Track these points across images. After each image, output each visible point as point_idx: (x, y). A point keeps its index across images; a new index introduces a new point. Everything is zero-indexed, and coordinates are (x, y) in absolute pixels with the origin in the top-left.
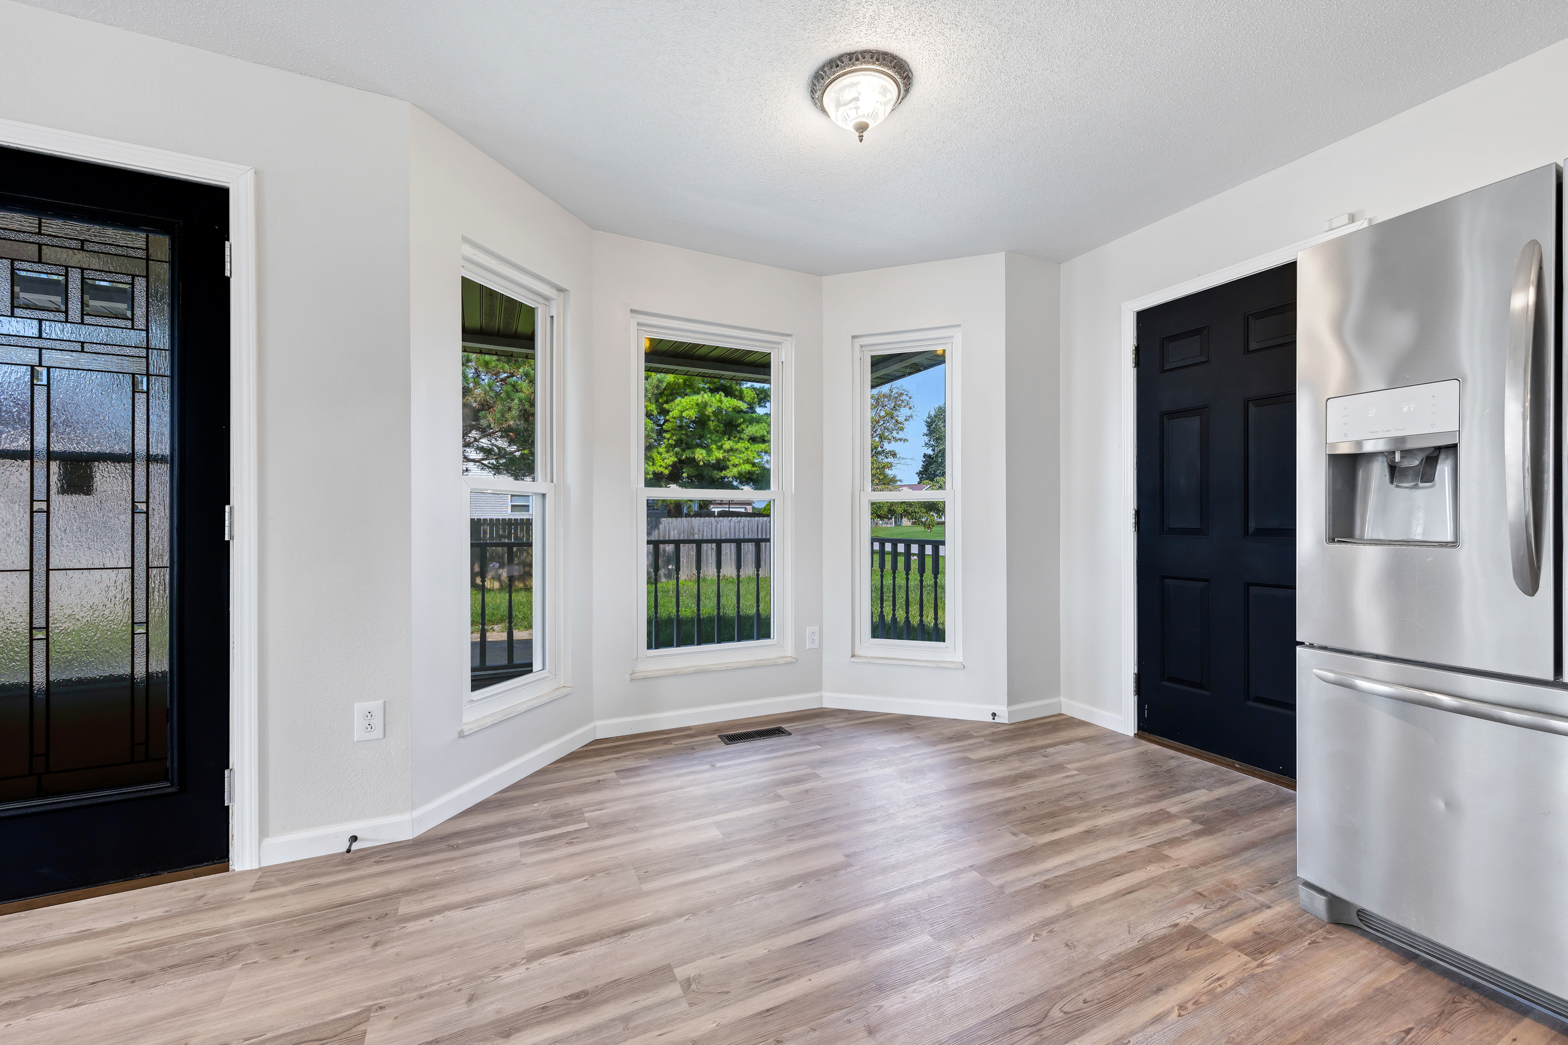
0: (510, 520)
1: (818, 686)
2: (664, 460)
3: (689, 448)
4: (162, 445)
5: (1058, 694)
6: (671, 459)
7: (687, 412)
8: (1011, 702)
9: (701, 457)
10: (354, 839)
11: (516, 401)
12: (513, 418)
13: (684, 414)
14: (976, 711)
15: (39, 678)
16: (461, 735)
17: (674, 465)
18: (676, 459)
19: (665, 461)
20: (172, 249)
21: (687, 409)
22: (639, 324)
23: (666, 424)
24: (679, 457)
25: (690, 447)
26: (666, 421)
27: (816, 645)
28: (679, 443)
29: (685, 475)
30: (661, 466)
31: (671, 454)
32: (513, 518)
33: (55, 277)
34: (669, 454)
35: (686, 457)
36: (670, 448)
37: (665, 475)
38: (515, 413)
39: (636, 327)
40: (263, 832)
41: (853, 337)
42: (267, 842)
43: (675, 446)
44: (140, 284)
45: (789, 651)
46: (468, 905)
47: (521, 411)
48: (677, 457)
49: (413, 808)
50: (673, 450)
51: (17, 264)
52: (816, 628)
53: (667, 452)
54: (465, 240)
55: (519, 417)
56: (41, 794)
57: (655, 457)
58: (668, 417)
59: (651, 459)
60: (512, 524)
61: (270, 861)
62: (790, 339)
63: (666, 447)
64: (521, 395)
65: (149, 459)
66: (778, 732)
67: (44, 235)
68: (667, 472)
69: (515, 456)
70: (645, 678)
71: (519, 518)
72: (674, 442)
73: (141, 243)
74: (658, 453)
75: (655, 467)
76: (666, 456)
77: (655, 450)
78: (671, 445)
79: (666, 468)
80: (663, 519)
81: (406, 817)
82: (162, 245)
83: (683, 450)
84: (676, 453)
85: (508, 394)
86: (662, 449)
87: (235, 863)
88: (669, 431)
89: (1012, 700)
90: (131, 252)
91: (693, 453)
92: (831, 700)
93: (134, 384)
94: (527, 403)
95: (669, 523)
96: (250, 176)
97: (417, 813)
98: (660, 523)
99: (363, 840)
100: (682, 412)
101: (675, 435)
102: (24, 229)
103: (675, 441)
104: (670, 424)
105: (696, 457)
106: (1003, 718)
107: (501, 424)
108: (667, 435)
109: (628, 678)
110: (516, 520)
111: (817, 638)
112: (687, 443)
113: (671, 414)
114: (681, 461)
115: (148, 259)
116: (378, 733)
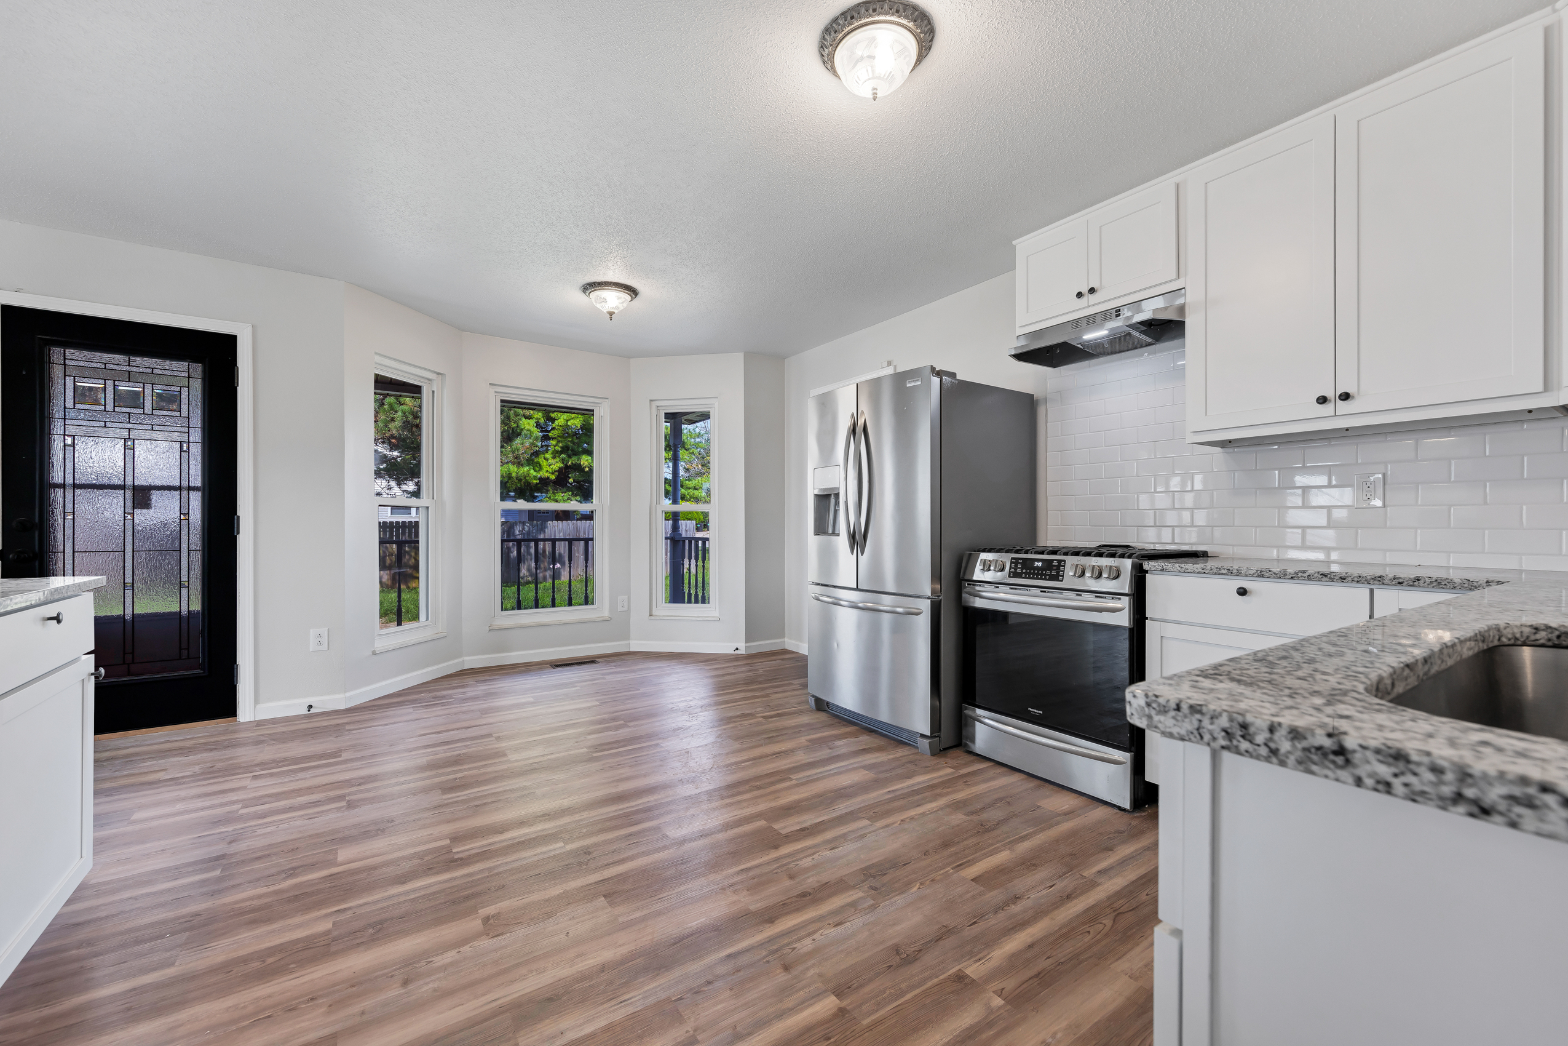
0: (391, 523)
1: (626, 636)
2: (550, 465)
3: (576, 455)
4: (197, 480)
5: (784, 637)
6: (557, 465)
7: (572, 421)
8: (747, 640)
9: (586, 463)
10: (310, 707)
11: (400, 413)
12: (396, 427)
13: (569, 423)
14: (727, 648)
15: (129, 612)
16: (374, 653)
17: (560, 470)
18: (562, 465)
19: (552, 467)
20: (204, 371)
21: (572, 419)
22: (495, 392)
23: (552, 432)
24: (565, 463)
25: (576, 453)
26: (553, 429)
27: (625, 609)
28: (565, 450)
29: (571, 480)
30: (547, 471)
31: (557, 459)
32: (394, 520)
33: (137, 389)
34: (555, 460)
35: (572, 463)
36: (556, 454)
37: (551, 480)
38: (398, 423)
39: (494, 394)
40: (257, 701)
41: (651, 400)
42: (258, 706)
43: (561, 452)
44: (185, 391)
45: (606, 613)
46: (385, 725)
47: (404, 423)
48: (563, 463)
49: (345, 692)
50: (559, 457)
51: (117, 383)
52: (625, 597)
53: (554, 458)
54: (376, 353)
55: (403, 428)
56: (129, 674)
57: (541, 463)
58: (554, 425)
59: (538, 465)
60: (394, 527)
61: (261, 716)
62: (607, 400)
63: (552, 454)
64: (404, 407)
65: (190, 489)
66: (593, 662)
67: (131, 366)
68: (553, 477)
69: (397, 461)
70: (500, 629)
71: (400, 520)
72: (560, 449)
73: (186, 368)
74: (545, 459)
75: (541, 473)
76: (553, 462)
77: (542, 456)
78: (557, 452)
79: (553, 473)
80: (549, 522)
81: (342, 696)
82: (197, 369)
83: (570, 457)
84: (562, 459)
85: (392, 406)
86: (548, 456)
87: (241, 718)
88: (555, 438)
89: (748, 639)
90: (179, 374)
91: (579, 459)
92: (635, 646)
93: (181, 447)
94: (410, 416)
95: (555, 526)
96: (250, 329)
97: (348, 694)
98: (545, 527)
99: (315, 708)
100: (567, 421)
101: (562, 442)
102: (120, 363)
103: (561, 447)
104: (556, 431)
105: (582, 463)
106: (742, 651)
107: (385, 434)
108: (553, 442)
109: (488, 628)
110: (397, 523)
111: (626, 604)
112: (572, 450)
113: (556, 422)
114: (567, 467)
115: (189, 377)
116: (325, 646)
